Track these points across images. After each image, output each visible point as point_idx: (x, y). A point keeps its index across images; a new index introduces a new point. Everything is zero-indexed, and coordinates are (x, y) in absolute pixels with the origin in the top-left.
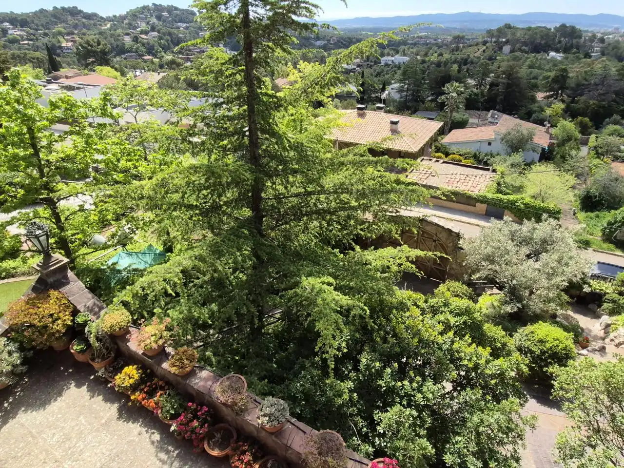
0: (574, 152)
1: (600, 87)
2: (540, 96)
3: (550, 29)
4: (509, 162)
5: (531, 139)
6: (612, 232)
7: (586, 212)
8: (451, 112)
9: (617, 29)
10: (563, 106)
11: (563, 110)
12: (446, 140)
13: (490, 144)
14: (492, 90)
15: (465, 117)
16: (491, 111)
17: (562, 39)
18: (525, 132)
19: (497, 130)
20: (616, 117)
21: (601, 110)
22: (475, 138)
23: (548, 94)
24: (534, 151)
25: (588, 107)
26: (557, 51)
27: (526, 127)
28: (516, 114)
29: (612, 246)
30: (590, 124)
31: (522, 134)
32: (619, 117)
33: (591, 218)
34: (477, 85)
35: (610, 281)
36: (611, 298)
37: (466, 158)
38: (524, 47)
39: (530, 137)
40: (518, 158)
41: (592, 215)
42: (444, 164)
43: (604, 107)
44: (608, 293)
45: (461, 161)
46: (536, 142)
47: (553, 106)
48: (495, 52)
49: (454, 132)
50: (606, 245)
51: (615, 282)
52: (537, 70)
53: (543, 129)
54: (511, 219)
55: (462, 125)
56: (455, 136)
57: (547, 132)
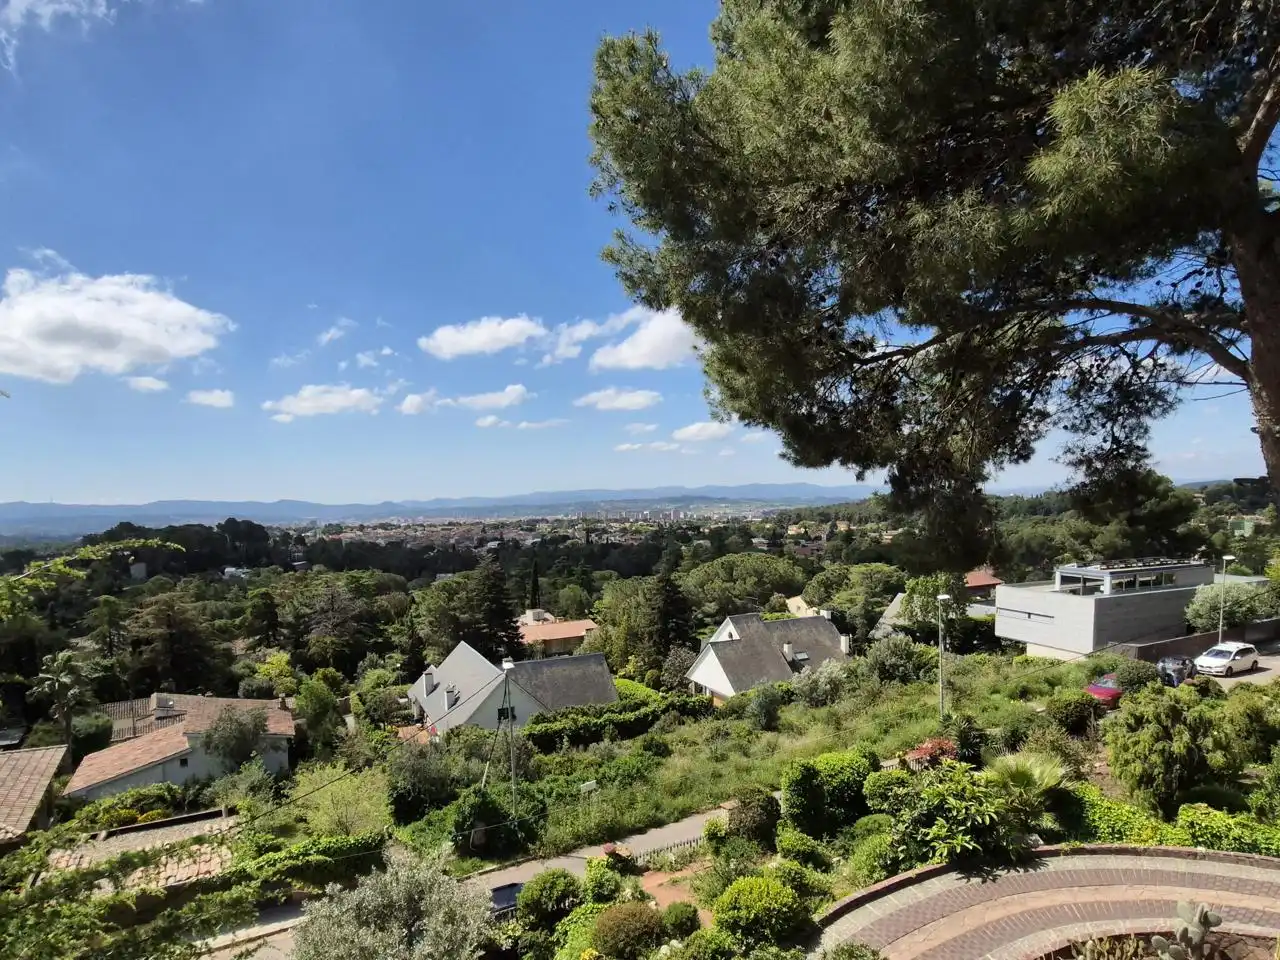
0: (341, 730)
1: (330, 614)
2: (239, 646)
3: (211, 528)
4: (243, 787)
5: (263, 728)
6: (466, 838)
7: (406, 825)
8: (68, 717)
9: (314, 522)
10: (285, 656)
11: (288, 663)
12: (77, 782)
13: (184, 762)
14: (141, 653)
15: (100, 722)
16: (154, 696)
17: (238, 544)
18: (246, 719)
19: (191, 729)
20: (372, 656)
21: (347, 650)
22: (146, 760)
23: (251, 640)
24: (276, 748)
25: (325, 649)
26: (238, 566)
27: (244, 708)
28: (207, 690)
29: (476, 860)
30: (340, 675)
31: (240, 724)
32: (374, 656)
33: (423, 830)
34: (101, 650)
35: (513, 917)
36: (527, 943)
37: (142, 811)
38: (173, 563)
39: (260, 724)
40: (254, 772)
41: (421, 824)
42: (112, 840)
43: (348, 644)
44: (519, 938)
45: (134, 820)
46: (272, 731)
47: (268, 660)
48: (116, 578)
49: (87, 761)
50: (467, 864)
51: (519, 914)
52: (213, 602)
53: (275, 704)
54: (339, 886)
55: (100, 740)
56: (95, 768)
57: (284, 707)
